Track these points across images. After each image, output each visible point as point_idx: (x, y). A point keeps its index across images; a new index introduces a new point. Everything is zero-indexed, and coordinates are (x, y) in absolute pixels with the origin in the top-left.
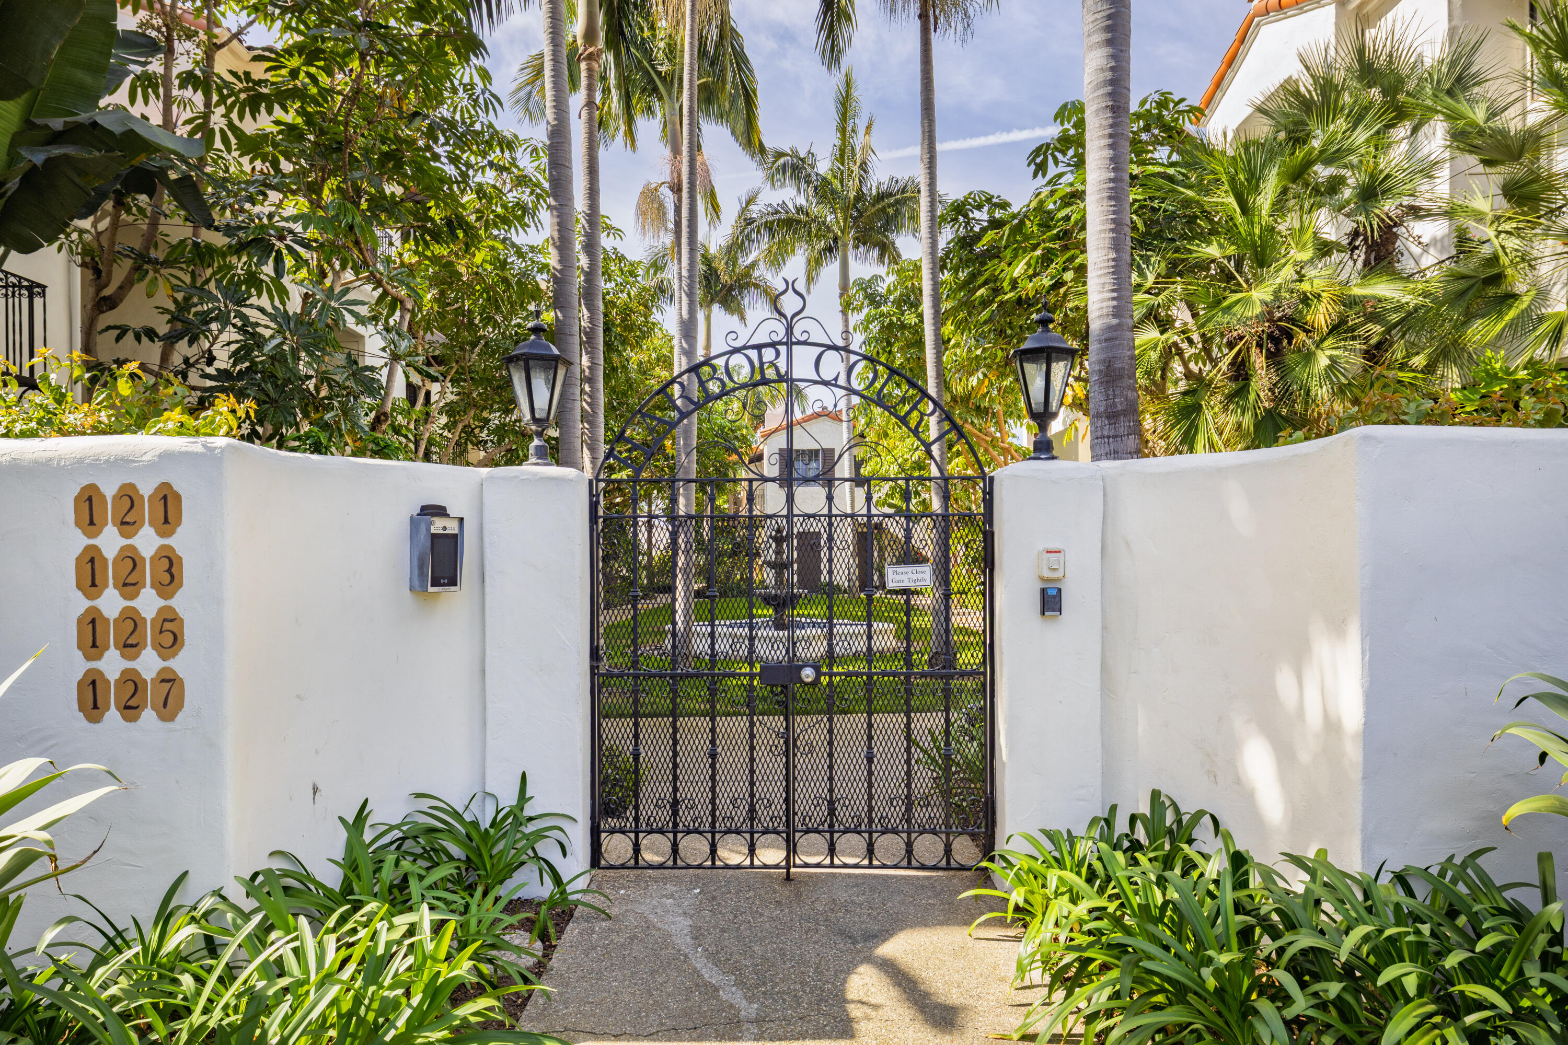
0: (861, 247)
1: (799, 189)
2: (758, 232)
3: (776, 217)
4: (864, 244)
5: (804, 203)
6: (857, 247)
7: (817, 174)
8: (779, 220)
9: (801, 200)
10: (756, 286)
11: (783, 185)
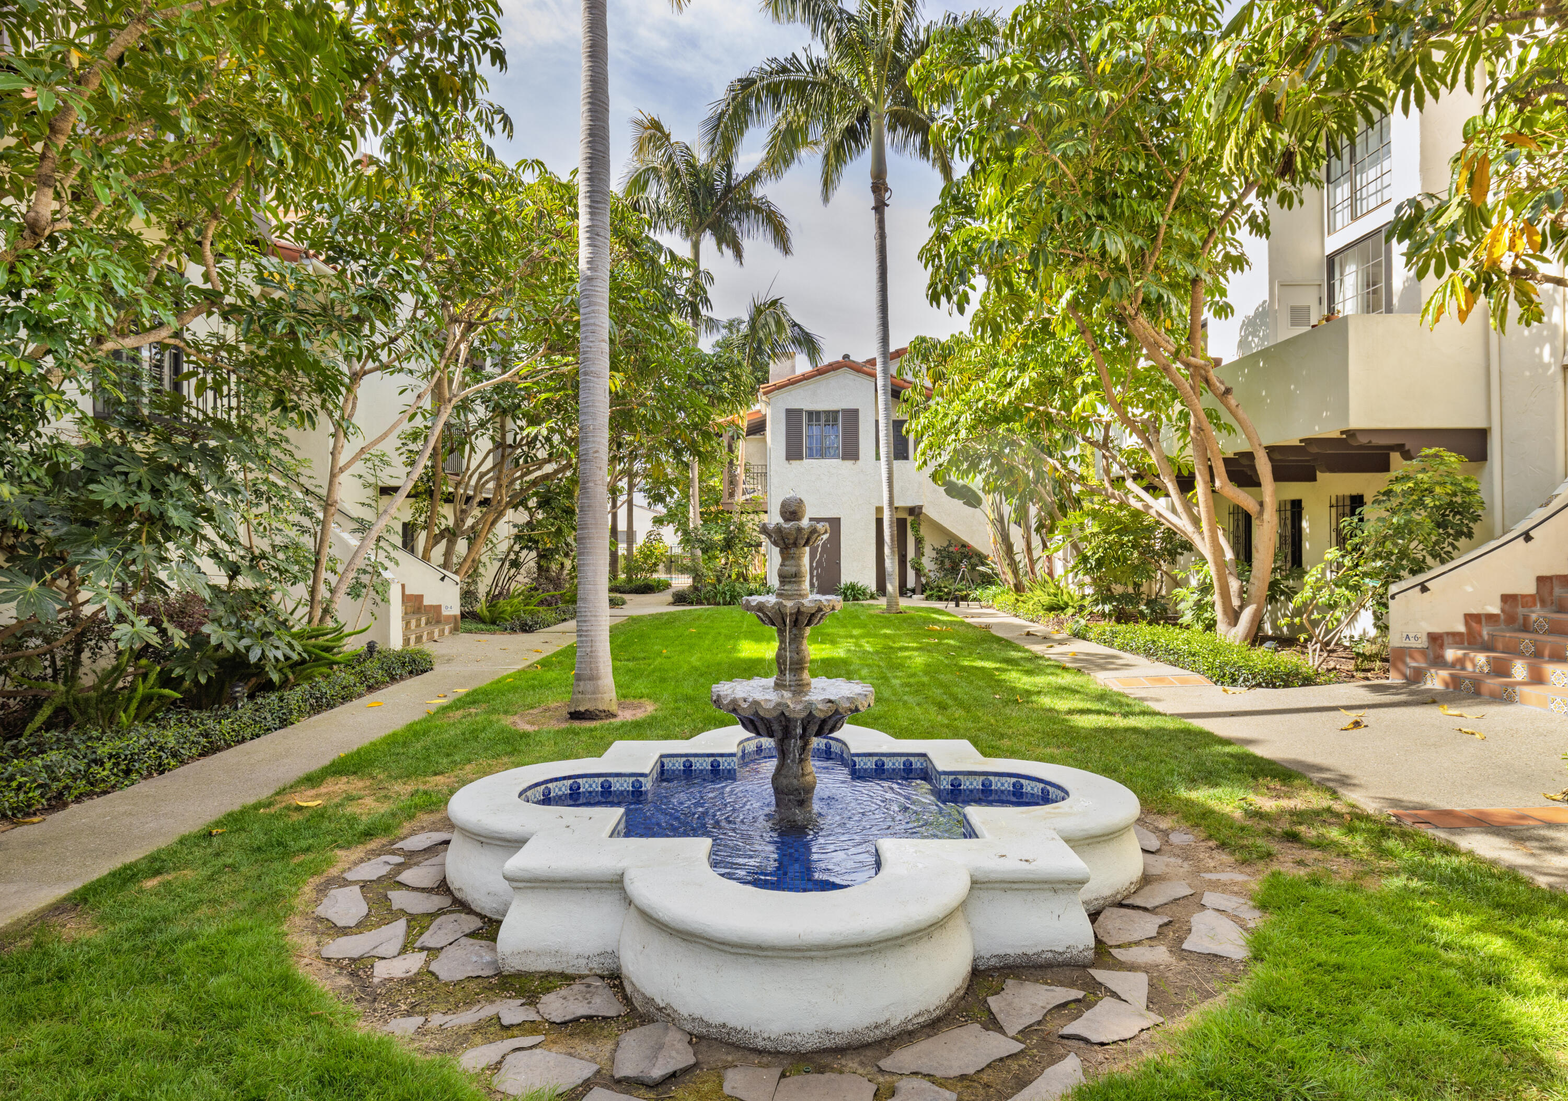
0: (900, 130)
1: (814, 30)
2: (758, 99)
3: (783, 77)
4: (904, 126)
5: (823, 55)
6: (893, 128)
7: (841, 11)
8: (787, 82)
9: (819, 51)
10: (758, 210)
11: (791, 18)
